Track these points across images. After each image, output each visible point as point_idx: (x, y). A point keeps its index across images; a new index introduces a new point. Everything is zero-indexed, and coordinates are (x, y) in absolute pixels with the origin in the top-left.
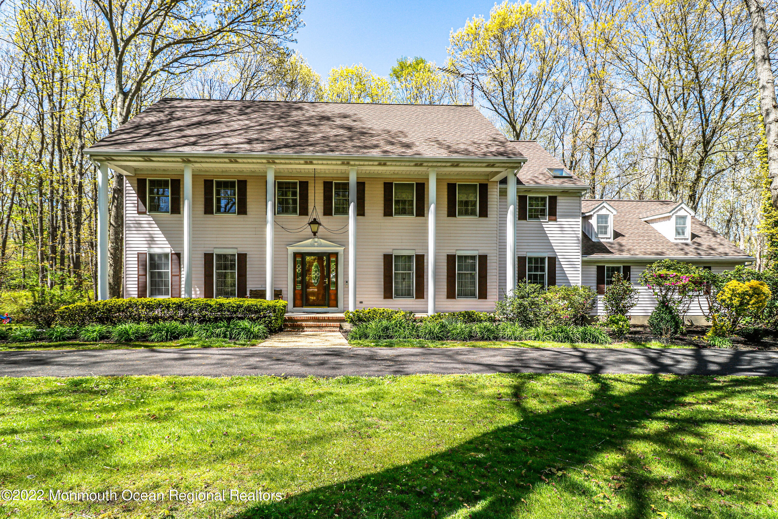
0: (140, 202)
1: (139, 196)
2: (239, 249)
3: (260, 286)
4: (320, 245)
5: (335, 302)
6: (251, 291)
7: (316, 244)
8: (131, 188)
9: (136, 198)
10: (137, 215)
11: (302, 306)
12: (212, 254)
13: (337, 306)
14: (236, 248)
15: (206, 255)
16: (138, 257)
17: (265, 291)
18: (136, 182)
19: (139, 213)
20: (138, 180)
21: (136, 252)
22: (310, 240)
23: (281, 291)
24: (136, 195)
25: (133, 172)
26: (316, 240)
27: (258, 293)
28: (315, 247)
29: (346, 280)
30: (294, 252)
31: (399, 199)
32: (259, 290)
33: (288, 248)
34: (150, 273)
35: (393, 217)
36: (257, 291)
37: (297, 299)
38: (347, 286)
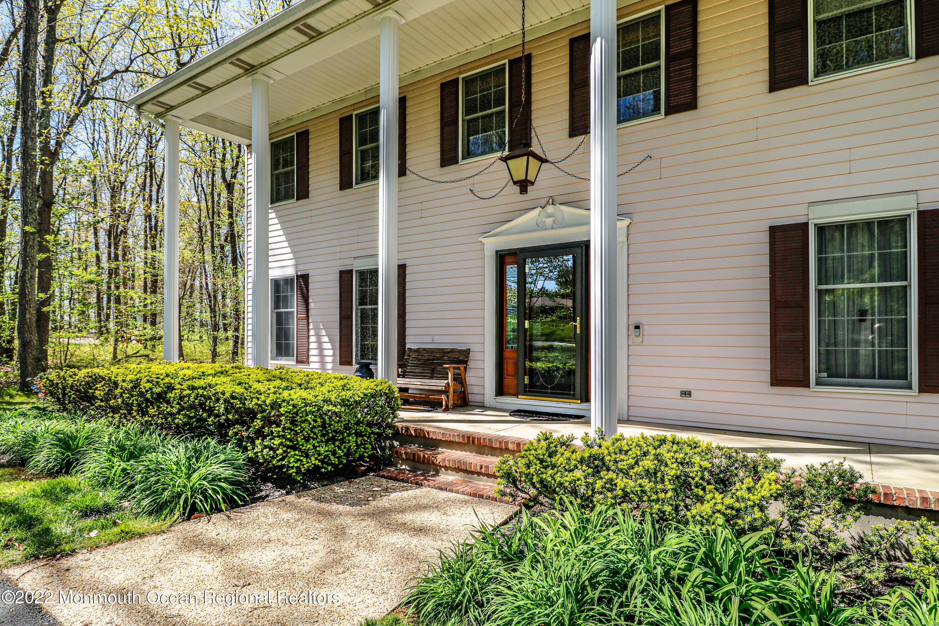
3: (429, 339)
7: (549, 221)
11: (516, 395)
12: (351, 272)
15: (341, 273)
22: (536, 212)
23: (467, 352)
26: (550, 209)
27: (420, 357)
28: (546, 229)
29: (634, 320)
30: (497, 252)
31: (830, 14)
32: (424, 349)
33: (484, 240)
34: (275, 315)
35: (810, 84)
36: (420, 352)
37: (508, 375)
38: (640, 339)
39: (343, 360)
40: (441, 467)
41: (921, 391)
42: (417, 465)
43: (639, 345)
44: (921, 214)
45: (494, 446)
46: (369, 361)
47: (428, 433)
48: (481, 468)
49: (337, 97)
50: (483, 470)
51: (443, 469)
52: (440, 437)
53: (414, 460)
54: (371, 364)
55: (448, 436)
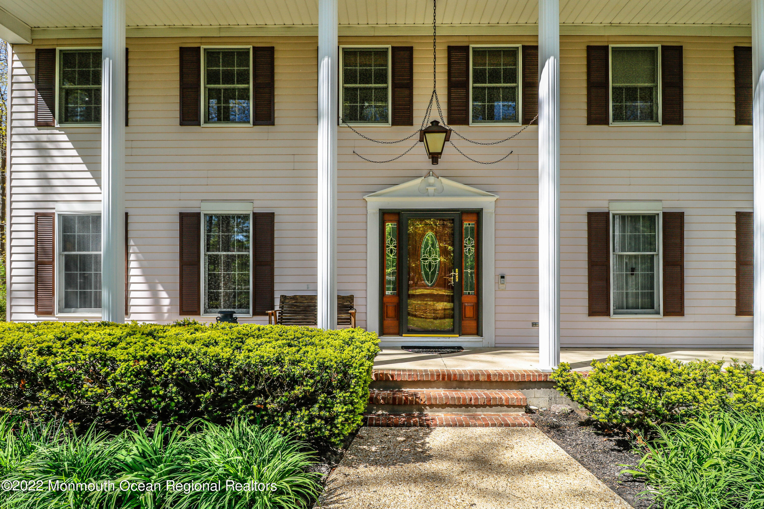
0: (42, 102)
1: (39, 88)
2: (257, 203)
3: (304, 287)
4: (441, 193)
5: (473, 324)
6: (284, 298)
7: (431, 189)
8: (24, 71)
9: (32, 93)
10: (35, 130)
11: (399, 334)
12: (198, 215)
13: (478, 332)
14: (251, 201)
15: (183, 216)
16: (36, 224)
17: (313, 299)
18: (33, 57)
19: (38, 125)
20: (39, 52)
21: (32, 213)
22: (418, 181)
23: (351, 298)
24: (33, 86)
25: (29, 35)
26: (432, 180)
27: (298, 304)
28: (428, 196)
29: (501, 271)
30: (380, 210)
31: (621, 85)
32: (302, 297)
33: (367, 199)
34: (63, 258)
35: (610, 125)
36: (297, 299)
37: (387, 317)
38: (504, 286)
39: (184, 309)
40: (425, 405)
41: (664, 315)
42: (396, 408)
43: (503, 290)
44: (664, 214)
45: (464, 379)
46: (232, 310)
47: (392, 376)
48: (471, 400)
49: (178, 24)
50: (473, 402)
51: (427, 407)
52: (406, 378)
53: (394, 404)
54: (234, 313)
55: (415, 376)
